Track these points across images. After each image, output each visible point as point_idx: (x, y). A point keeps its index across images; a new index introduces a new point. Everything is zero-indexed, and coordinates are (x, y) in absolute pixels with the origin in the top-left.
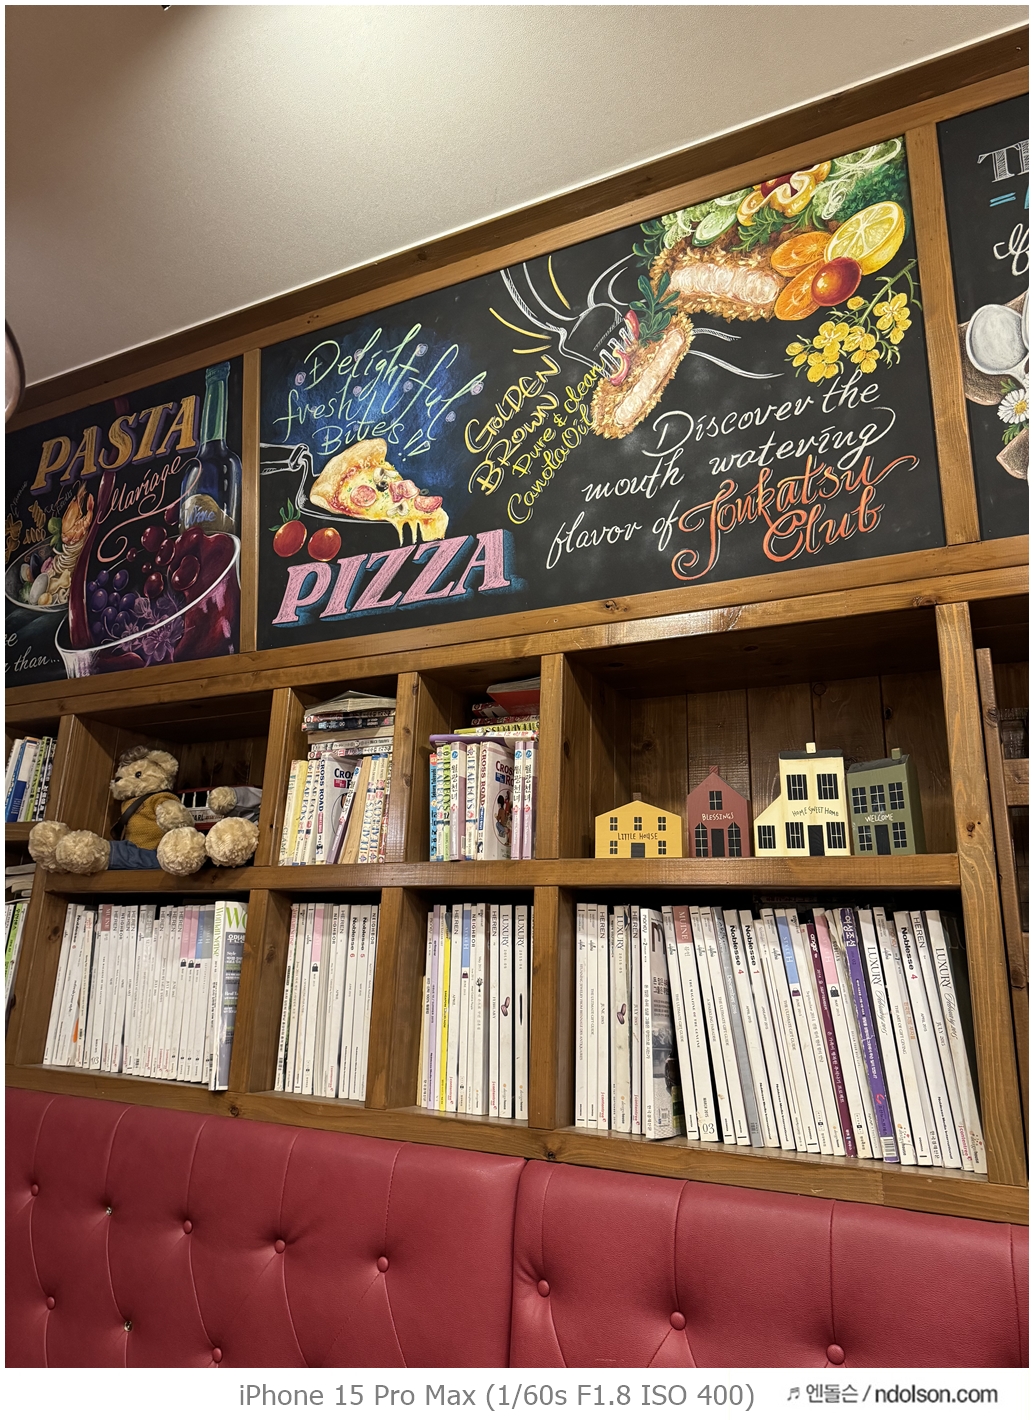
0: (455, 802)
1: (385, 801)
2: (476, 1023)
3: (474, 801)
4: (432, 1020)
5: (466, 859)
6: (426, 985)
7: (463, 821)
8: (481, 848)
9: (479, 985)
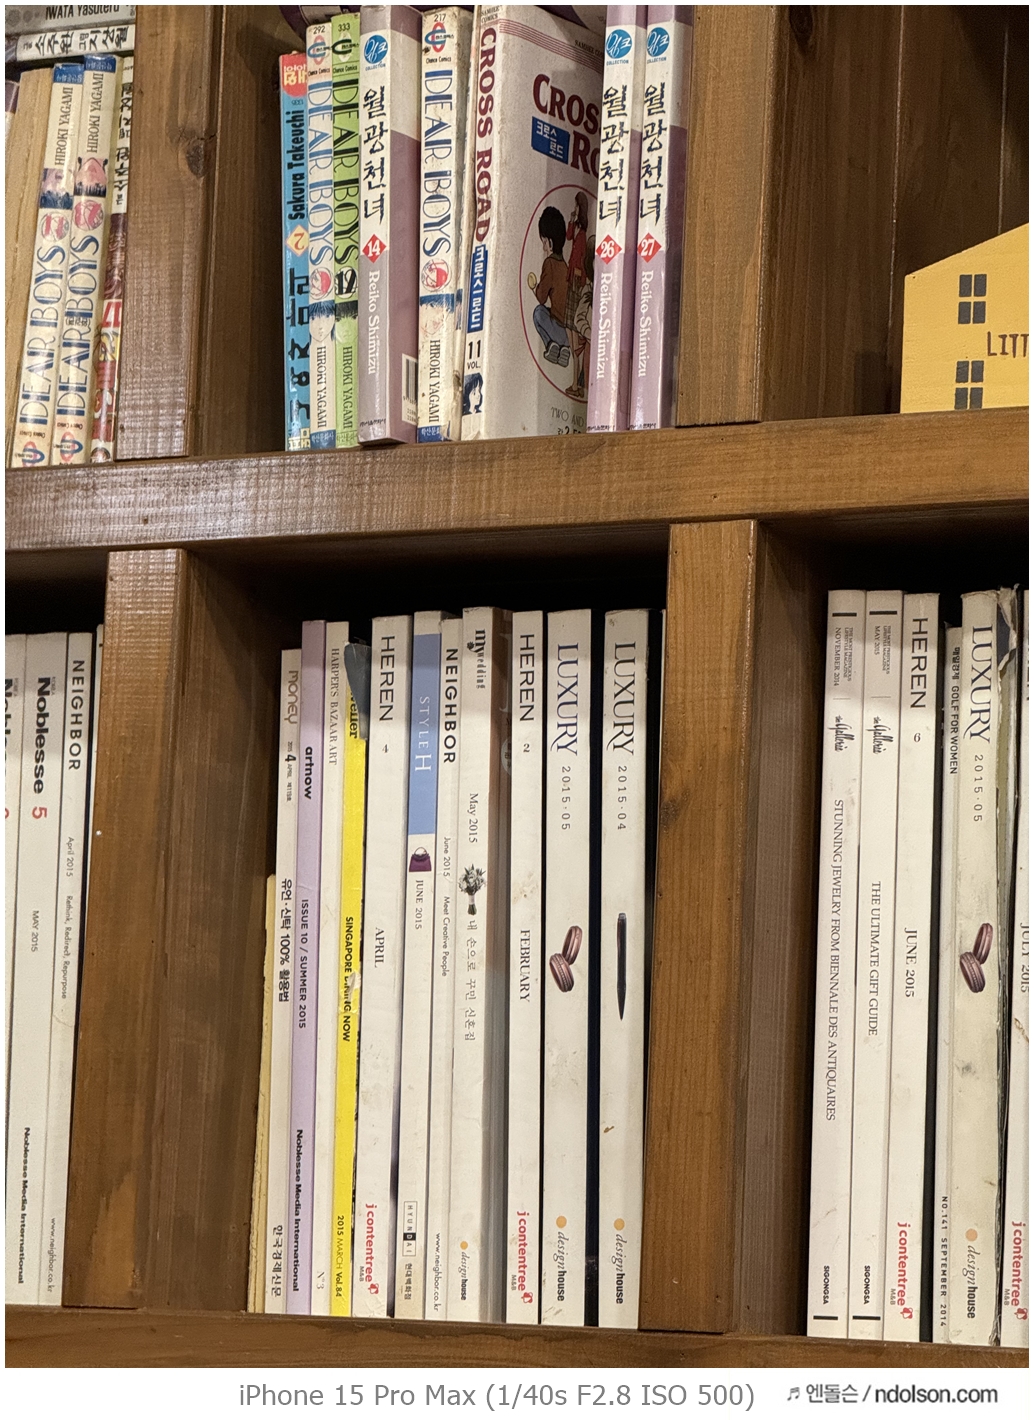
0: (376, 228)
1: (110, 240)
2: (461, 1019)
3: (449, 229)
4: (301, 1019)
5: (420, 437)
6: (277, 904)
7: (410, 303)
8: (473, 399)
9: (471, 891)
